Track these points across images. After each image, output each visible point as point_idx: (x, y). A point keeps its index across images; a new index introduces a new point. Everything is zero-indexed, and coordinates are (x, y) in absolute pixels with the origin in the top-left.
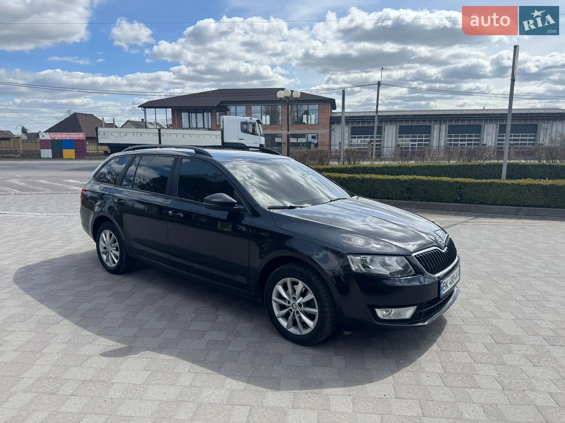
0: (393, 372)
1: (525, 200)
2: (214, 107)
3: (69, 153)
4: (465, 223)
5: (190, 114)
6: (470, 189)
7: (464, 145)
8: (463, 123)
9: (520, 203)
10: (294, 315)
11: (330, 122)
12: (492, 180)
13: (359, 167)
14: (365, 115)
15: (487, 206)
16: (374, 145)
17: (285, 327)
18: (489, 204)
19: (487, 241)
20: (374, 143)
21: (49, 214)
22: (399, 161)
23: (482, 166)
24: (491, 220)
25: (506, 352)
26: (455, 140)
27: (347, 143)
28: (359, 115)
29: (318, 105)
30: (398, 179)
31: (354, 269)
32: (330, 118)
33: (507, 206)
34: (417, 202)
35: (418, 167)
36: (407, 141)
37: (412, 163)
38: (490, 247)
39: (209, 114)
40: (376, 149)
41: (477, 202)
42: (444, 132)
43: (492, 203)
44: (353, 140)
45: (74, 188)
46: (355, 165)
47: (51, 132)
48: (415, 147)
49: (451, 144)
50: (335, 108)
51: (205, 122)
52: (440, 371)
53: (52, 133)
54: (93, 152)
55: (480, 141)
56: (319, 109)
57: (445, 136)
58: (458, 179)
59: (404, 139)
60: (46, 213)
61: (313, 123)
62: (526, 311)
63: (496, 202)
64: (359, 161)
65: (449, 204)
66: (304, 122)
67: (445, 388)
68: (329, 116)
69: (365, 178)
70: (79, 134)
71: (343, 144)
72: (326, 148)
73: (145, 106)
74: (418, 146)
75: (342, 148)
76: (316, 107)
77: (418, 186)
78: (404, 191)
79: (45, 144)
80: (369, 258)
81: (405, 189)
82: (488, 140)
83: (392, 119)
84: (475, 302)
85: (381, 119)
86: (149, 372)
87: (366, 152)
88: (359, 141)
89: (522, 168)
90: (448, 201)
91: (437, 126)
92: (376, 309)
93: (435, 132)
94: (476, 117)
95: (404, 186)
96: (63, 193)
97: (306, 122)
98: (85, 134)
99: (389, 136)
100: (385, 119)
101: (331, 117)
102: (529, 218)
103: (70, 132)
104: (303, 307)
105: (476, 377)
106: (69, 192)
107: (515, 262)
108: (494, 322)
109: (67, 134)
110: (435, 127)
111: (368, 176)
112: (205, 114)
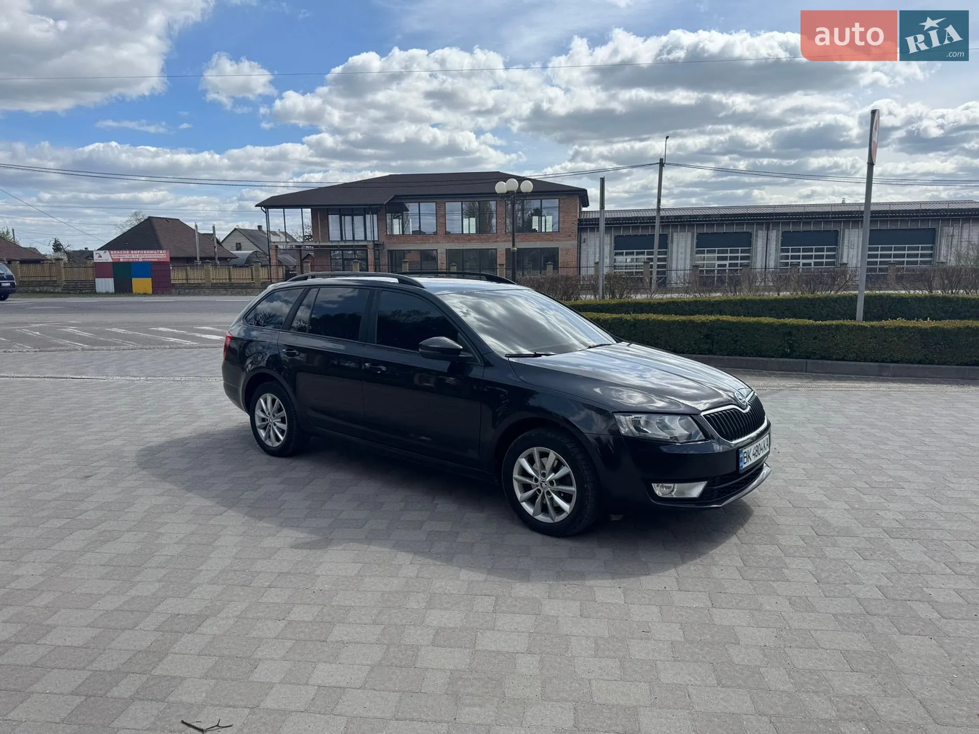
0: (676, 565)
1: (892, 352)
2: (382, 205)
3: (142, 284)
4: (796, 389)
5: (343, 217)
6: (805, 336)
7: (810, 264)
8: (807, 228)
9: (885, 356)
10: (543, 497)
11: (578, 228)
12: (841, 322)
13: (629, 303)
14: (639, 216)
15: (833, 362)
16: (655, 267)
17: (531, 514)
18: (837, 360)
19: (826, 413)
20: (655, 263)
21: (149, 378)
22: (696, 292)
23: (831, 299)
24: (837, 384)
25: (829, 545)
26: (793, 257)
27: (608, 263)
28: (628, 216)
29: (558, 200)
30: (691, 322)
31: (623, 432)
32: (578, 222)
33: (864, 361)
34: (721, 357)
35: (725, 302)
36: (711, 260)
37: (717, 295)
38: (830, 422)
39: (375, 217)
40: (658, 273)
41: (817, 356)
42: (775, 243)
43: (841, 357)
44: (619, 258)
45: (172, 340)
46: (622, 300)
47: (113, 250)
48: (725, 270)
49: (787, 264)
50: (587, 205)
51: (368, 230)
52: (738, 565)
53: (115, 252)
54: (180, 282)
55: (837, 259)
56: (559, 207)
57: (776, 250)
58: (787, 321)
59: (706, 255)
60: (143, 377)
61: (549, 230)
62: (867, 501)
63: (846, 356)
64: (628, 293)
65: (773, 359)
66: (533, 228)
67: (743, 581)
68: (576, 217)
69: (639, 320)
70: (159, 253)
71: (603, 265)
72: (571, 272)
73: (268, 205)
74: (729, 266)
75: (601, 273)
76: (556, 202)
77: (723, 331)
78: (701, 339)
79: (102, 270)
80: (643, 418)
81: (702, 337)
82: (851, 256)
83: (685, 221)
84: (798, 490)
85: (666, 222)
86: (361, 565)
87: (641, 279)
88: (628, 260)
89: (898, 302)
90: (771, 354)
91: (762, 234)
92: (653, 484)
93: (759, 244)
94: (829, 218)
95: (700, 332)
96: (158, 348)
97: (537, 229)
98: (168, 252)
99: (680, 250)
100: (673, 222)
101: (580, 221)
102: (899, 380)
103: (144, 249)
104: (555, 485)
105: (786, 571)
106: (168, 347)
107: (864, 440)
108: (819, 512)
109: (140, 253)
110: (759, 235)
111: (643, 317)
112: (368, 217)
